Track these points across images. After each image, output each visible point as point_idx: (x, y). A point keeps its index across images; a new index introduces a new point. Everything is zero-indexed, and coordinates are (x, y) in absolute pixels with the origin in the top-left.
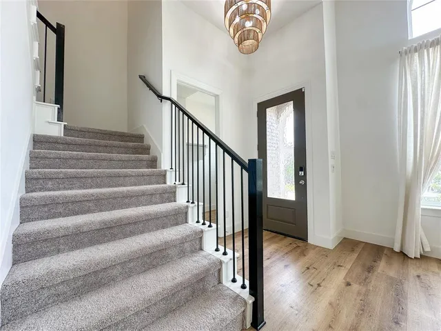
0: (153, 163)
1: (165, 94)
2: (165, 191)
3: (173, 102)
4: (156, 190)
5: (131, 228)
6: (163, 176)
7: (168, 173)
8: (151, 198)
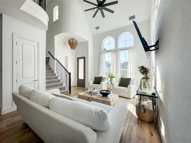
0: (53, 72)
1: (55, 58)
3: (57, 60)
6: (55, 74)
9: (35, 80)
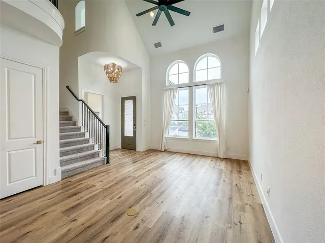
0: (75, 124)
1: (79, 98)
2: (81, 134)
3: (83, 102)
4: (78, 133)
5: (72, 144)
6: (79, 129)
7: (81, 128)
8: (76, 136)
9: (38, 142)
